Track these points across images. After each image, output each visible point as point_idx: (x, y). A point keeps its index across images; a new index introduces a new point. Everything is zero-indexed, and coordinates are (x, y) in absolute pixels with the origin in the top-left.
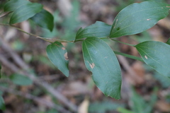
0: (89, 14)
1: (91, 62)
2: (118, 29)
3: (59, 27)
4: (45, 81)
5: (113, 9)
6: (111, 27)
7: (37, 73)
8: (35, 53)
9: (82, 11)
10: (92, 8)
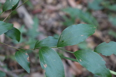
0: (45, 26)
1: (44, 63)
2: (63, 41)
3: (24, 35)
4: (14, 73)
5: (61, 24)
6: (58, 40)
7: (9, 68)
8: (8, 53)
9: (40, 24)
10: (47, 22)
